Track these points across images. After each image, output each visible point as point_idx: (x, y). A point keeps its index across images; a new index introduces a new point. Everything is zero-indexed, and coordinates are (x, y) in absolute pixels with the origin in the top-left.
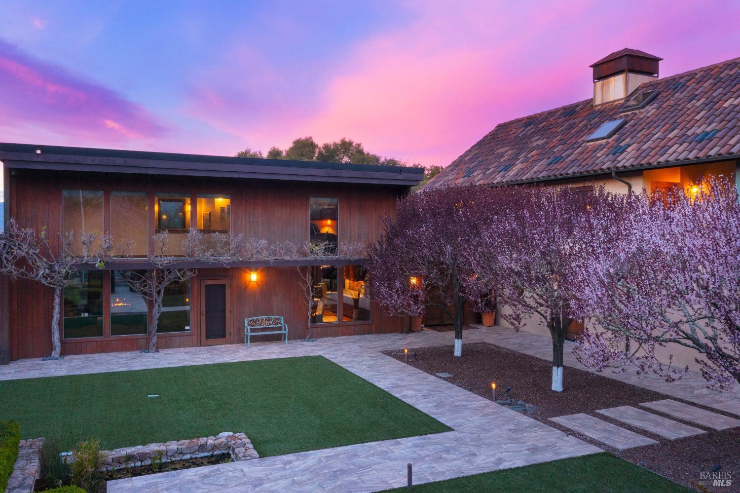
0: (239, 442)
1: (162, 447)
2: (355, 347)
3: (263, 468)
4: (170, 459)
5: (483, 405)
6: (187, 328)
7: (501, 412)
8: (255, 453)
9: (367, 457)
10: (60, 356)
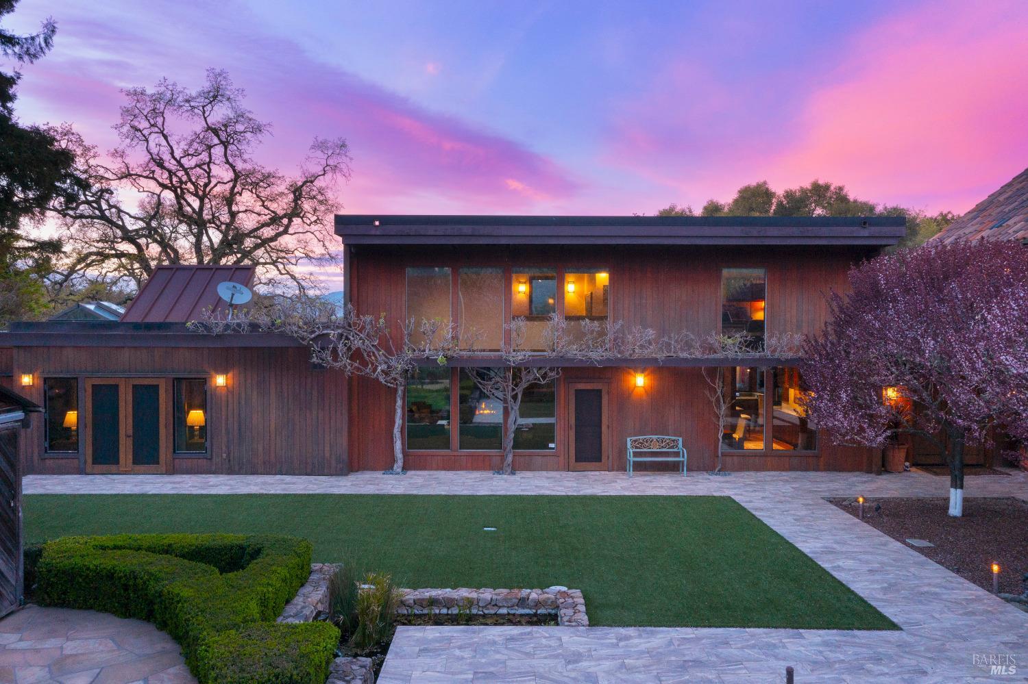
0: (570, 601)
1: (473, 594)
2: (788, 488)
3: (589, 640)
4: (482, 611)
5: (971, 597)
6: (552, 445)
7: (1001, 613)
8: (585, 619)
9: (742, 648)
10: (402, 471)
